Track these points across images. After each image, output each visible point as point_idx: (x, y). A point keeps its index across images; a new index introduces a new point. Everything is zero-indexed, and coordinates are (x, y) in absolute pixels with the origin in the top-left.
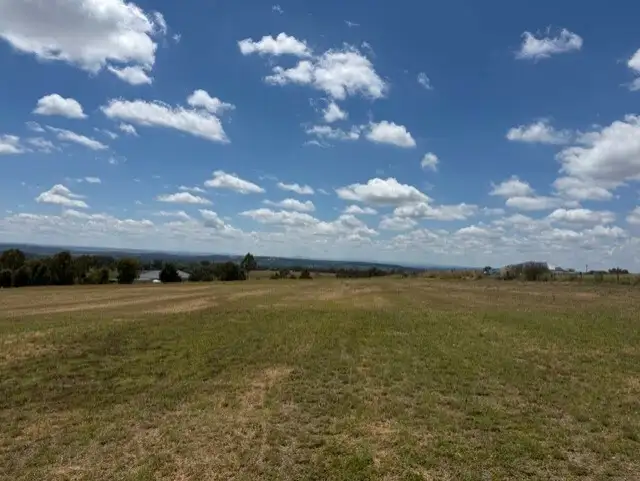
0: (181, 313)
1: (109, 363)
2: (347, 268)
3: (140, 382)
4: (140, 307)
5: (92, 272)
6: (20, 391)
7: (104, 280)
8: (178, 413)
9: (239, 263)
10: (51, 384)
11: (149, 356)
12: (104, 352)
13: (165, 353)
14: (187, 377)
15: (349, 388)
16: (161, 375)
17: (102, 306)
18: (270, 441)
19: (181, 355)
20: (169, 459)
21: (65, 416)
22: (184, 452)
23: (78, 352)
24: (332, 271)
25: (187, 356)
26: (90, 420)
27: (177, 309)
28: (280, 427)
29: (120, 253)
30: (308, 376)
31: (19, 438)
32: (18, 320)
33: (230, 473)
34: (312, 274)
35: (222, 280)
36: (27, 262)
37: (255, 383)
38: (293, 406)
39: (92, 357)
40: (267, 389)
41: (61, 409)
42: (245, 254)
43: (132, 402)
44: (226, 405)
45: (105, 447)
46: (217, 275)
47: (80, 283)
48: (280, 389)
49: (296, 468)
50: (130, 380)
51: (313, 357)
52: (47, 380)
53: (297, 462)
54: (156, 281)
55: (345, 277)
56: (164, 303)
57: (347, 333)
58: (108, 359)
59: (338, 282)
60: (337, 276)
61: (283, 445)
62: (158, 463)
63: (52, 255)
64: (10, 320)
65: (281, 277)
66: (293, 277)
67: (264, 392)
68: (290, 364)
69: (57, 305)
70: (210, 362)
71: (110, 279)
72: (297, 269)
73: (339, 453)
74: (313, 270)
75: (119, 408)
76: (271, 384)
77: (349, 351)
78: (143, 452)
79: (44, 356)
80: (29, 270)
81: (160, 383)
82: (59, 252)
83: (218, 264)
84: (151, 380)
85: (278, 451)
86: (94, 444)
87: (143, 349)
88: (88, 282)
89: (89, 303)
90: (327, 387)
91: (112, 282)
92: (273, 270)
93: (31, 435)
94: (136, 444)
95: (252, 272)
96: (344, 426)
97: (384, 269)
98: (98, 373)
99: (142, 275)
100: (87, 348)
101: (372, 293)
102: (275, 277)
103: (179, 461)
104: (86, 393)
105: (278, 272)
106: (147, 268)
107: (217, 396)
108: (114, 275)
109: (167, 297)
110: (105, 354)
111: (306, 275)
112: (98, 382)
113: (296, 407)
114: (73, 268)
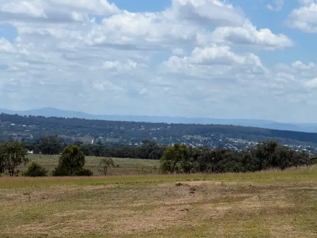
2: (196, 144)
24: (149, 152)
34: (90, 161)
59: (169, 181)
66: (36, 171)
72: (48, 148)
74: (97, 151)
97: (298, 148)
101: (263, 212)
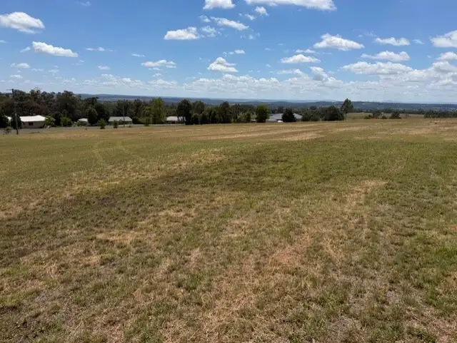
0: (298, 141)
1: (256, 168)
2: (437, 110)
3: (276, 180)
4: (271, 137)
5: (241, 115)
6: (211, 179)
7: (248, 120)
8: (302, 201)
9: (339, 107)
10: (226, 177)
11: (280, 165)
12: (253, 162)
13: (289, 165)
14: (306, 180)
15: (439, 200)
16: (289, 178)
17: (248, 135)
18: (370, 227)
19: (300, 166)
20: (298, 226)
21: (236, 194)
22: (308, 224)
23: (238, 160)
24: (421, 112)
25: (305, 167)
26: (249, 198)
27: (296, 138)
28: (378, 219)
29: (256, 102)
30: (400, 188)
31: (214, 203)
32: (205, 142)
33: (340, 241)
34: (401, 115)
35: (325, 120)
36: (206, 109)
37: (355, 189)
38: (387, 207)
39: (246, 164)
40: (366, 193)
41: (233, 190)
42: (344, 100)
43: (272, 191)
44: (335, 200)
45: (259, 214)
46: (322, 116)
47: (234, 122)
48: (376, 194)
49: (392, 247)
50: (269, 178)
51: (404, 175)
52: (224, 175)
53: (392, 243)
54: (280, 121)
55: (433, 117)
56: (286, 134)
57: (436, 160)
58: (255, 166)
59: (428, 121)
60: (426, 117)
61: (381, 231)
62: (291, 227)
63: (218, 104)
64: (201, 142)
65: (373, 117)
66: (384, 118)
67: (364, 195)
68: (385, 178)
69: (224, 135)
70: (321, 172)
71: (252, 120)
72: (388, 111)
73: (429, 243)
74: (403, 112)
75: (265, 194)
76: (369, 190)
77: (439, 173)
78: (281, 220)
79: (221, 161)
80: (207, 114)
81: (288, 182)
82: (222, 102)
83: (322, 109)
84: (283, 180)
85: (376, 234)
86: (253, 211)
87: (276, 161)
88: (239, 121)
89: (241, 133)
90: (418, 197)
91: (252, 122)
92: (367, 112)
93: (219, 202)
94: (277, 214)
95: (349, 114)
96: (434, 225)
98: (251, 173)
99: (271, 117)
100: (243, 158)
102: (369, 117)
103: (305, 228)
104: (245, 183)
105: (371, 114)
106: (274, 112)
107: (328, 194)
108: (254, 117)
109: (288, 131)
110: (253, 163)
111: (396, 115)
112: (252, 178)
113: (390, 207)
114: (230, 113)
